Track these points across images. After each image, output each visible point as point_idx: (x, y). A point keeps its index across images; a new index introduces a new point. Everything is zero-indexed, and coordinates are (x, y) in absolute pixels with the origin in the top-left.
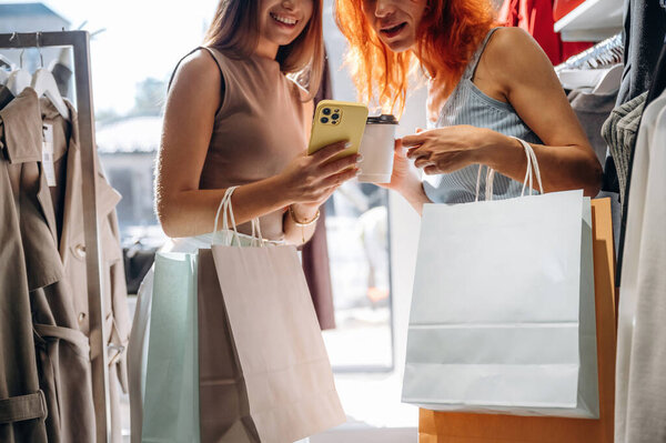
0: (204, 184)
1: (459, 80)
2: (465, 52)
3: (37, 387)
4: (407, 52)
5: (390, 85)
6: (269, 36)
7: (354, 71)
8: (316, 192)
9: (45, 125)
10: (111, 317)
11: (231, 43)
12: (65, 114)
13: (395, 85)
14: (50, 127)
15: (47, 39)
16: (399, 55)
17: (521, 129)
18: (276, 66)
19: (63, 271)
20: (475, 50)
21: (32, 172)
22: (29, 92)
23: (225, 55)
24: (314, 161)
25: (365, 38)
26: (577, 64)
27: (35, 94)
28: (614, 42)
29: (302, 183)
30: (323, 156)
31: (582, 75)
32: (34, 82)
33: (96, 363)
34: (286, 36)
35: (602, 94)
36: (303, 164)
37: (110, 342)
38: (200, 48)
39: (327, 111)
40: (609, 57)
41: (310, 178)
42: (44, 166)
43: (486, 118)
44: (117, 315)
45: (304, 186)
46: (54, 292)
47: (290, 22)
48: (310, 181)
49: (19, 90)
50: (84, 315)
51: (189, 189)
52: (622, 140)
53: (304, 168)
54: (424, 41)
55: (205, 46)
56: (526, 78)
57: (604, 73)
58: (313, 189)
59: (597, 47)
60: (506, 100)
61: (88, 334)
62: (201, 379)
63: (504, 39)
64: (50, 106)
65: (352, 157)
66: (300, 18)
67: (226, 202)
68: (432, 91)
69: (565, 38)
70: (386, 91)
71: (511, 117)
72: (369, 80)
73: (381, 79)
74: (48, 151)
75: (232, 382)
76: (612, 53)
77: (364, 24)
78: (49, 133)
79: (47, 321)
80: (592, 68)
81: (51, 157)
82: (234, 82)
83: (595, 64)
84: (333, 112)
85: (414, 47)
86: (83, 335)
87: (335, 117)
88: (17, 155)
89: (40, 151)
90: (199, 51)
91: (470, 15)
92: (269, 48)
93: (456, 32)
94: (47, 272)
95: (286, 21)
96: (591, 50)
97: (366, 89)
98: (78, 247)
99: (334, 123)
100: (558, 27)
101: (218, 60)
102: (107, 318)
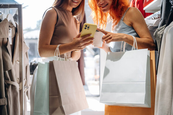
0: (52, 43)
1: (120, 21)
2: (122, 13)
3: (5, 97)
4: (107, 12)
5: (102, 21)
6: (71, 5)
7: (93, 17)
8: (82, 47)
9: (10, 28)
10: (25, 79)
11: (60, 7)
12: (15, 26)
13: (104, 21)
14: (11, 29)
15: (11, 6)
16: (105, 13)
17: (135, 34)
18: (71, 13)
19: (13, 66)
20: (124, 13)
21: (6, 40)
22: (6, 20)
23: (58, 9)
24: (82, 39)
25: (96, 9)
26: (149, 18)
27: (7, 20)
28: (158, 13)
29: (78, 45)
30: (84, 38)
31: (150, 21)
32: (7, 17)
33: (21, 91)
34: (75, 5)
35: (155, 26)
36: (79, 40)
37: (25, 86)
38: (52, 7)
39: (86, 26)
40: (157, 17)
41: (81, 43)
42: (9, 39)
43: (126, 30)
44: (27, 79)
45: (79, 45)
46: (10, 72)
47: (76, 2)
48: (81, 44)
49: (3, 19)
50: (18, 79)
51: (47, 45)
52: (159, 37)
53: (79, 41)
54: (112, 10)
55: (53, 7)
56: (137, 21)
57: (156, 20)
58: (81, 46)
59: (154, 14)
60: (132, 26)
61: (19, 84)
62: (49, 96)
63: (132, 10)
64: (12, 24)
65: (92, 38)
66: (79, 1)
67: (58, 49)
68: (113, 22)
69: (146, 12)
70: (101, 22)
71: (133, 31)
72: (97, 20)
73: (100, 19)
74: (10, 35)
75: (57, 96)
76: (158, 16)
77: (96, 5)
78: (11, 31)
79: (8, 80)
80: (153, 19)
81: (11, 37)
82: (60, 17)
83: (153, 18)
84: (88, 26)
85: (109, 11)
86: (18, 84)
87: (88, 28)
88: (2, 36)
89: (8, 35)
90: (51, 8)
91: (123, 3)
92: (70, 9)
93: (120, 8)
94: (8, 67)
95: (75, 2)
96: (153, 15)
97: (96, 22)
98: (17, 61)
99: (88, 29)
100: (144, 9)
101: (57, 11)
102: (24, 80)
